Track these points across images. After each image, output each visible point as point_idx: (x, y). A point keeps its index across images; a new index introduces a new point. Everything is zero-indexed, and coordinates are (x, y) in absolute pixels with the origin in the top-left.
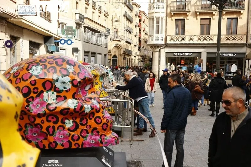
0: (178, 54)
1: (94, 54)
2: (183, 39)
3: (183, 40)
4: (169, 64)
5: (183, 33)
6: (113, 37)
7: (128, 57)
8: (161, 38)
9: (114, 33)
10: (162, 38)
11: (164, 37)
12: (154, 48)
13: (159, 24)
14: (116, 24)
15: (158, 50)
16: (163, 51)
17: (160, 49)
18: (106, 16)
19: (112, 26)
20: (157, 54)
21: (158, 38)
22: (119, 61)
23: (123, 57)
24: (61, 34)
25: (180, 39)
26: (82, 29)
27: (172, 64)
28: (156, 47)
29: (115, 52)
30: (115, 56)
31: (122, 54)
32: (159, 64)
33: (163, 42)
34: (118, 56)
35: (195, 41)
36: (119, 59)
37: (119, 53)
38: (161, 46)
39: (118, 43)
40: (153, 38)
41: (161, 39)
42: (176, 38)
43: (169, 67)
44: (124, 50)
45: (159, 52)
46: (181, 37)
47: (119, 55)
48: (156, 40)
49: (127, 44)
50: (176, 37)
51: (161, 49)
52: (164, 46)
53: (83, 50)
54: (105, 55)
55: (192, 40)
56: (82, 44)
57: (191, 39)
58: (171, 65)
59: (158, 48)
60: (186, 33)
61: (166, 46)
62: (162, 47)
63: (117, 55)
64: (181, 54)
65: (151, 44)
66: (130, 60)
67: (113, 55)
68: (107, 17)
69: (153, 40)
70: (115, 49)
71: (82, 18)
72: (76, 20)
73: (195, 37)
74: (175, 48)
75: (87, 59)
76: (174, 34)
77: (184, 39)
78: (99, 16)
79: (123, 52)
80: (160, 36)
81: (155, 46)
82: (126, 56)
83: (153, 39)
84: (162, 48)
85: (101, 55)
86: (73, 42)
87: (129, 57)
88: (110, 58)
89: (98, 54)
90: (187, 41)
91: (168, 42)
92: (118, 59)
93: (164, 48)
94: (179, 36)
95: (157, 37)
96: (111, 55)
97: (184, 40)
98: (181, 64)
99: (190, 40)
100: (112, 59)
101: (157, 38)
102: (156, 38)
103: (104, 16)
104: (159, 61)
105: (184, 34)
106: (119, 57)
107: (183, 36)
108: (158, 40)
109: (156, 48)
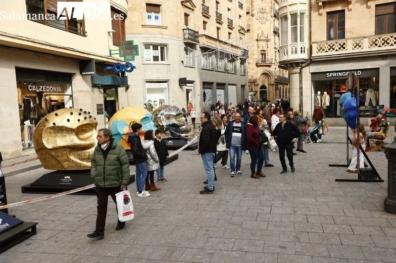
0: (334, 74)
1: (221, 86)
2: (342, 46)
3: (342, 48)
4: (319, 93)
5: (342, 36)
6: (260, 62)
7: (283, 86)
8: (301, 48)
9: (261, 56)
10: (303, 49)
11: (307, 46)
12: (291, 68)
13: (296, 24)
14: (263, 44)
15: (297, 70)
16: (307, 71)
17: (300, 68)
18: (241, 33)
19: (258, 47)
20: (296, 78)
21: (296, 48)
22: (269, 92)
23: (274, 87)
24: (118, 55)
25: (337, 47)
26: (198, 52)
27: (325, 93)
28: (294, 65)
29: (263, 80)
30: (263, 87)
31: (272, 83)
32: (301, 94)
33: (305, 56)
34: (267, 86)
35: (366, 47)
36: (269, 90)
37: (269, 82)
38: (303, 63)
39: (268, 68)
40: (287, 50)
41: (301, 51)
42: (329, 45)
43: (319, 97)
44: (276, 78)
45: (300, 73)
46: (338, 44)
47: (269, 85)
48: (292, 53)
49: (282, 70)
50: (329, 43)
51: (302, 68)
52: (308, 62)
53: (200, 81)
54: (243, 86)
55: (360, 46)
56: (199, 73)
57: (358, 45)
58: (322, 94)
59: (298, 67)
60: (347, 35)
61: (311, 61)
62: (304, 65)
63: (266, 84)
64: (340, 74)
65: (285, 61)
66: (287, 91)
67: (261, 85)
68: (243, 34)
69: (287, 54)
70: (264, 78)
71: (195, 35)
72: (185, 39)
73: (366, 40)
74: (328, 64)
75: (210, 93)
76: (325, 39)
77: (344, 46)
78: (230, 33)
79: (274, 80)
80: (299, 45)
81: (291, 64)
82: (280, 86)
83: (287, 52)
84: (305, 67)
85: (235, 87)
86: (135, 67)
87: (285, 86)
88: (256, 89)
89: (229, 84)
90: (350, 49)
91: (315, 54)
92: (267, 90)
93: (308, 65)
94: (333, 42)
95: (294, 48)
96: (258, 85)
97: (344, 48)
98: (342, 91)
99: (355, 47)
100: (259, 90)
101: (294, 50)
102: (292, 49)
103: (238, 34)
104: (301, 89)
105: (344, 37)
106: (269, 87)
107: (341, 41)
108: (296, 52)
109: (293, 67)
